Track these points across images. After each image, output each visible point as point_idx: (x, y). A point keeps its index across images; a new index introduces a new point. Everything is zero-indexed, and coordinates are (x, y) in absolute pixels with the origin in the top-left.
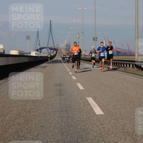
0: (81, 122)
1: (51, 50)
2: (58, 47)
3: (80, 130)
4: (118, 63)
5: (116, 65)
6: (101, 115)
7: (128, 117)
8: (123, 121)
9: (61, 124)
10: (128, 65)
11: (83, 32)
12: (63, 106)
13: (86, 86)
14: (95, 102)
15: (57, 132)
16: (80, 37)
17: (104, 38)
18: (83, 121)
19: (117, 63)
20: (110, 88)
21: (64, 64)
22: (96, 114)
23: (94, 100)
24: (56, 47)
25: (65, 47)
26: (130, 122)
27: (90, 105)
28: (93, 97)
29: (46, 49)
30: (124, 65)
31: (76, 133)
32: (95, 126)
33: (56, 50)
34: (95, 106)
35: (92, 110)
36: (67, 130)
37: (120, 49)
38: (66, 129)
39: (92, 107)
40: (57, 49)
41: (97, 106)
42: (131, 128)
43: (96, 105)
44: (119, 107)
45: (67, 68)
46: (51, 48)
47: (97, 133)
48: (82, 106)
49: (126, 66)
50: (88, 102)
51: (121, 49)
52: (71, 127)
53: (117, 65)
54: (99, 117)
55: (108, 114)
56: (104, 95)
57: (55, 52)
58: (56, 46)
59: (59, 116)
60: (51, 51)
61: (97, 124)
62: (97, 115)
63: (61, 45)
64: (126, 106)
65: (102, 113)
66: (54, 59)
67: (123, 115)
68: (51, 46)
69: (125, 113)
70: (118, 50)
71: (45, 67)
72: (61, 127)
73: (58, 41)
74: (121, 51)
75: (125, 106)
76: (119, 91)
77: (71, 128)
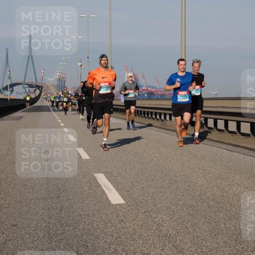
0: (84, 218)
1: (30, 87)
2: (43, 82)
3: (82, 231)
4: (150, 113)
5: (146, 116)
6: (120, 205)
7: (167, 208)
8: (160, 216)
9: (48, 220)
10: (168, 117)
11: (88, 57)
12: (52, 188)
13: (94, 154)
14: (110, 181)
15: (41, 236)
16: (82, 66)
17: (126, 68)
18: (88, 216)
19: (148, 112)
20: (136, 157)
21: (53, 113)
22: (110, 204)
23: (108, 178)
24: (39, 83)
25: (56, 83)
26: (171, 218)
27: (101, 187)
28: (105, 174)
29: (22, 86)
30: (160, 117)
31: (75, 237)
32: (110, 225)
33: (39, 87)
34: (109, 190)
35: (104, 197)
36: (59, 232)
37: (153, 87)
38: (58, 230)
39: (104, 191)
40: (42, 87)
41: (114, 190)
42: (174, 228)
43: (111, 187)
44: (152, 190)
45: (60, 121)
46: (31, 85)
47: (113, 236)
48: (86, 188)
49: (165, 118)
50: (97, 182)
51: (155, 88)
52: (67, 226)
53: (148, 116)
54: (116, 209)
55: (133, 204)
56: (126, 168)
57: (38, 92)
58: (39, 81)
59: (44, 207)
60: (31, 89)
61: (113, 222)
62: (113, 205)
63: (49, 79)
64: (164, 189)
65: (122, 201)
66: (36, 104)
67: (160, 206)
68: (31, 81)
69: (163, 201)
70: (150, 89)
71: (20, 118)
72: (49, 226)
73: (43, 71)
74: (156, 91)
75: (162, 190)
76: (153, 163)
77: (68, 228)
